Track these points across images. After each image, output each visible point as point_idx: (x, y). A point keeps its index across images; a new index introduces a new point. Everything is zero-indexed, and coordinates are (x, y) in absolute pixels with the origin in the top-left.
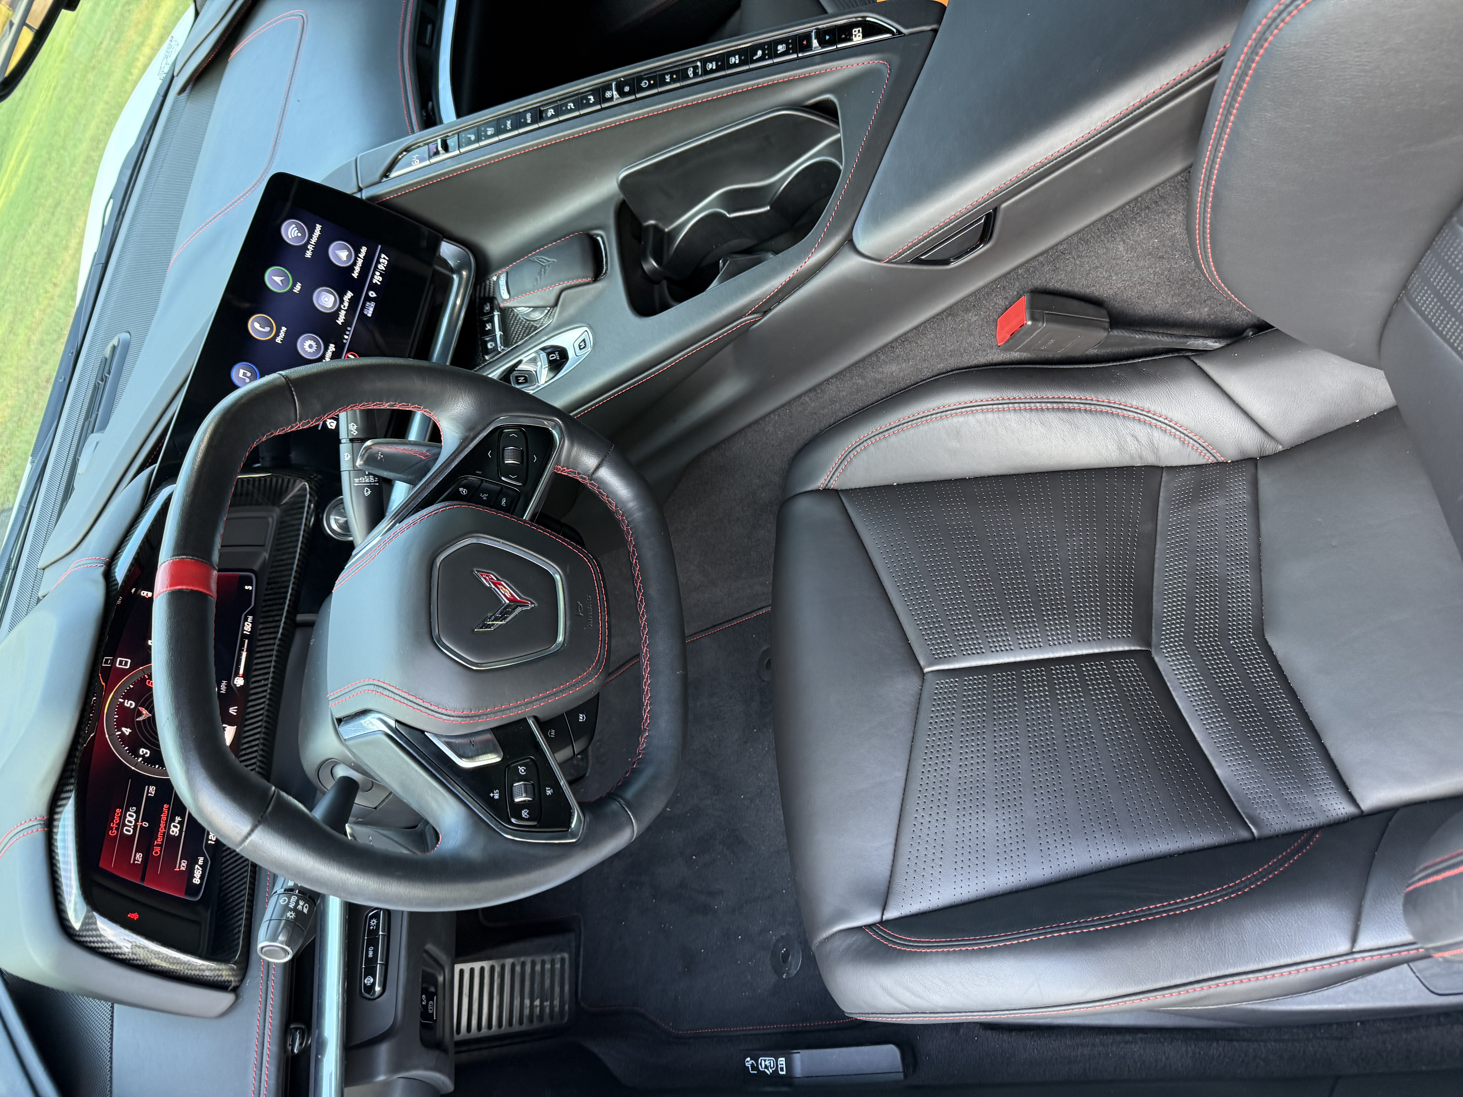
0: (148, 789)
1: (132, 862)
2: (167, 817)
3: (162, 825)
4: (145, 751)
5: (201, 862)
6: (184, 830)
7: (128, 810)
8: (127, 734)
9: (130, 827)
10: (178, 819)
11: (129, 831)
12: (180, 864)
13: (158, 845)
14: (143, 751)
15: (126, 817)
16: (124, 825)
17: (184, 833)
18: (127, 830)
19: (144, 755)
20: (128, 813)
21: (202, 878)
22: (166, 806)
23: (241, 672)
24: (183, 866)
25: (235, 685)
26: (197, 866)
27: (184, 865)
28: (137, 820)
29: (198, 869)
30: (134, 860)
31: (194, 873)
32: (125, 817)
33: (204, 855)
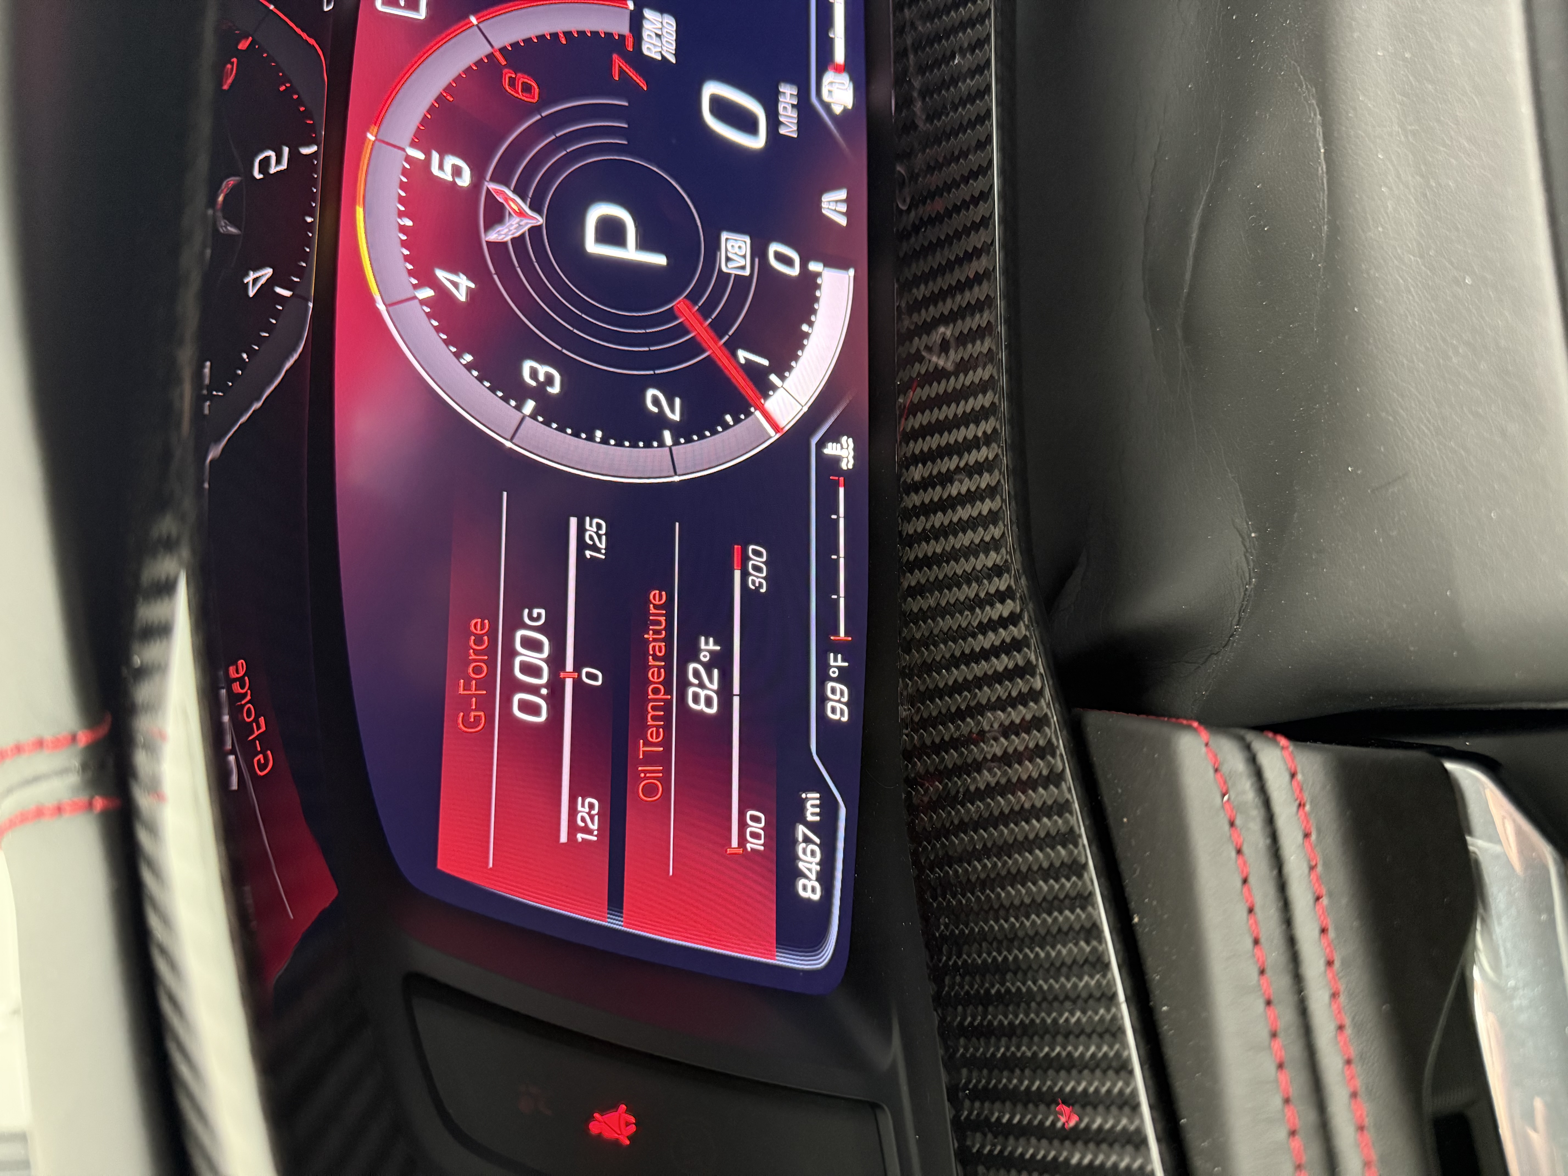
0: (581, 530)
1: (564, 838)
2: (668, 640)
3: (655, 675)
4: (543, 370)
5: (812, 813)
6: (736, 689)
7: (514, 623)
8: (461, 296)
9: (534, 690)
10: (708, 646)
11: (533, 709)
12: (743, 825)
13: (650, 759)
14: (534, 374)
15: (514, 653)
16: (512, 686)
17: (736, 701)
18: (526, 707)
19: (542, 386)
20: (520, 634)
21: (825, 877)
22: (656, 597)
23: (839, 56)
24: (755, 835)
25: (827, 107)
26: (801, 829)
27: (756, 827)
28: (556, 661)
29: (807, 840)
30: (573, 828)
31: (795, 858)
32: (510, 653)
33: (820, 786)
